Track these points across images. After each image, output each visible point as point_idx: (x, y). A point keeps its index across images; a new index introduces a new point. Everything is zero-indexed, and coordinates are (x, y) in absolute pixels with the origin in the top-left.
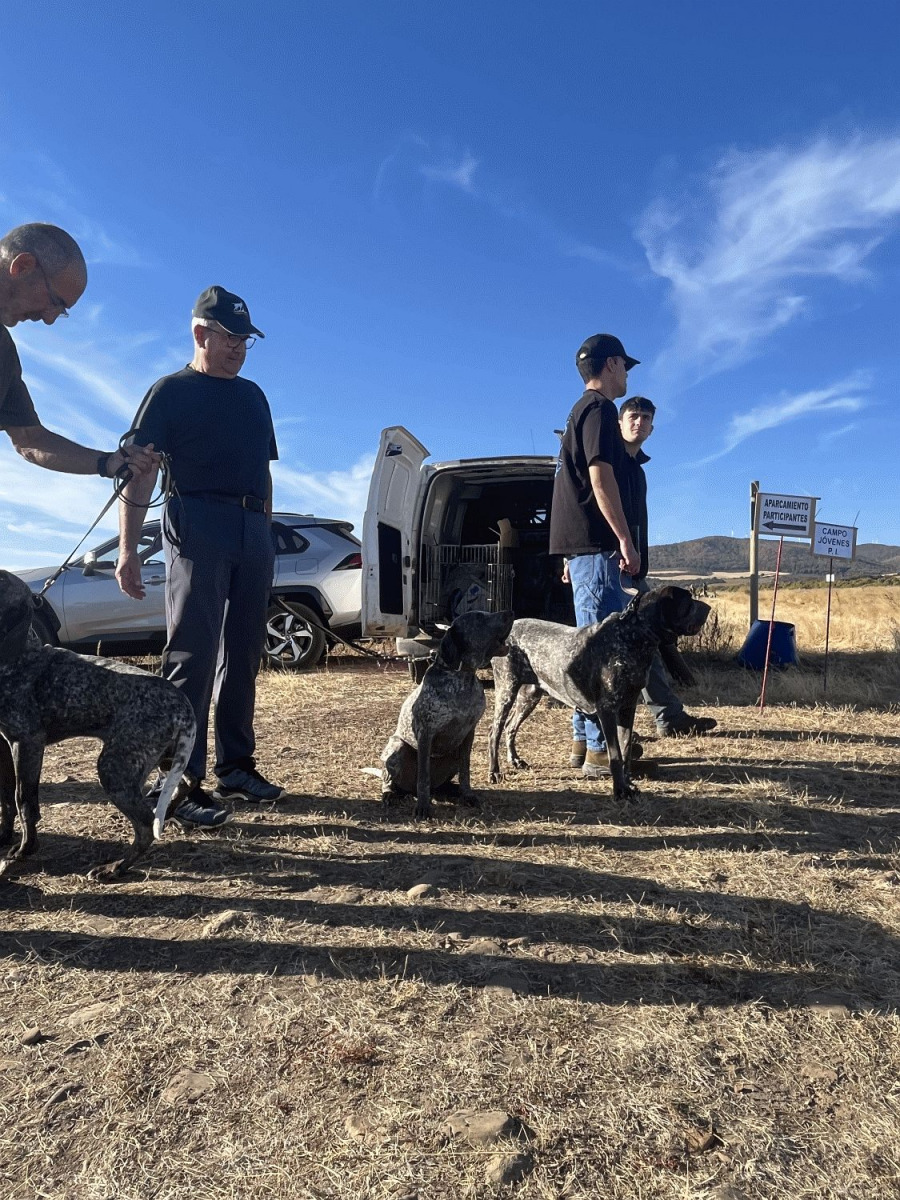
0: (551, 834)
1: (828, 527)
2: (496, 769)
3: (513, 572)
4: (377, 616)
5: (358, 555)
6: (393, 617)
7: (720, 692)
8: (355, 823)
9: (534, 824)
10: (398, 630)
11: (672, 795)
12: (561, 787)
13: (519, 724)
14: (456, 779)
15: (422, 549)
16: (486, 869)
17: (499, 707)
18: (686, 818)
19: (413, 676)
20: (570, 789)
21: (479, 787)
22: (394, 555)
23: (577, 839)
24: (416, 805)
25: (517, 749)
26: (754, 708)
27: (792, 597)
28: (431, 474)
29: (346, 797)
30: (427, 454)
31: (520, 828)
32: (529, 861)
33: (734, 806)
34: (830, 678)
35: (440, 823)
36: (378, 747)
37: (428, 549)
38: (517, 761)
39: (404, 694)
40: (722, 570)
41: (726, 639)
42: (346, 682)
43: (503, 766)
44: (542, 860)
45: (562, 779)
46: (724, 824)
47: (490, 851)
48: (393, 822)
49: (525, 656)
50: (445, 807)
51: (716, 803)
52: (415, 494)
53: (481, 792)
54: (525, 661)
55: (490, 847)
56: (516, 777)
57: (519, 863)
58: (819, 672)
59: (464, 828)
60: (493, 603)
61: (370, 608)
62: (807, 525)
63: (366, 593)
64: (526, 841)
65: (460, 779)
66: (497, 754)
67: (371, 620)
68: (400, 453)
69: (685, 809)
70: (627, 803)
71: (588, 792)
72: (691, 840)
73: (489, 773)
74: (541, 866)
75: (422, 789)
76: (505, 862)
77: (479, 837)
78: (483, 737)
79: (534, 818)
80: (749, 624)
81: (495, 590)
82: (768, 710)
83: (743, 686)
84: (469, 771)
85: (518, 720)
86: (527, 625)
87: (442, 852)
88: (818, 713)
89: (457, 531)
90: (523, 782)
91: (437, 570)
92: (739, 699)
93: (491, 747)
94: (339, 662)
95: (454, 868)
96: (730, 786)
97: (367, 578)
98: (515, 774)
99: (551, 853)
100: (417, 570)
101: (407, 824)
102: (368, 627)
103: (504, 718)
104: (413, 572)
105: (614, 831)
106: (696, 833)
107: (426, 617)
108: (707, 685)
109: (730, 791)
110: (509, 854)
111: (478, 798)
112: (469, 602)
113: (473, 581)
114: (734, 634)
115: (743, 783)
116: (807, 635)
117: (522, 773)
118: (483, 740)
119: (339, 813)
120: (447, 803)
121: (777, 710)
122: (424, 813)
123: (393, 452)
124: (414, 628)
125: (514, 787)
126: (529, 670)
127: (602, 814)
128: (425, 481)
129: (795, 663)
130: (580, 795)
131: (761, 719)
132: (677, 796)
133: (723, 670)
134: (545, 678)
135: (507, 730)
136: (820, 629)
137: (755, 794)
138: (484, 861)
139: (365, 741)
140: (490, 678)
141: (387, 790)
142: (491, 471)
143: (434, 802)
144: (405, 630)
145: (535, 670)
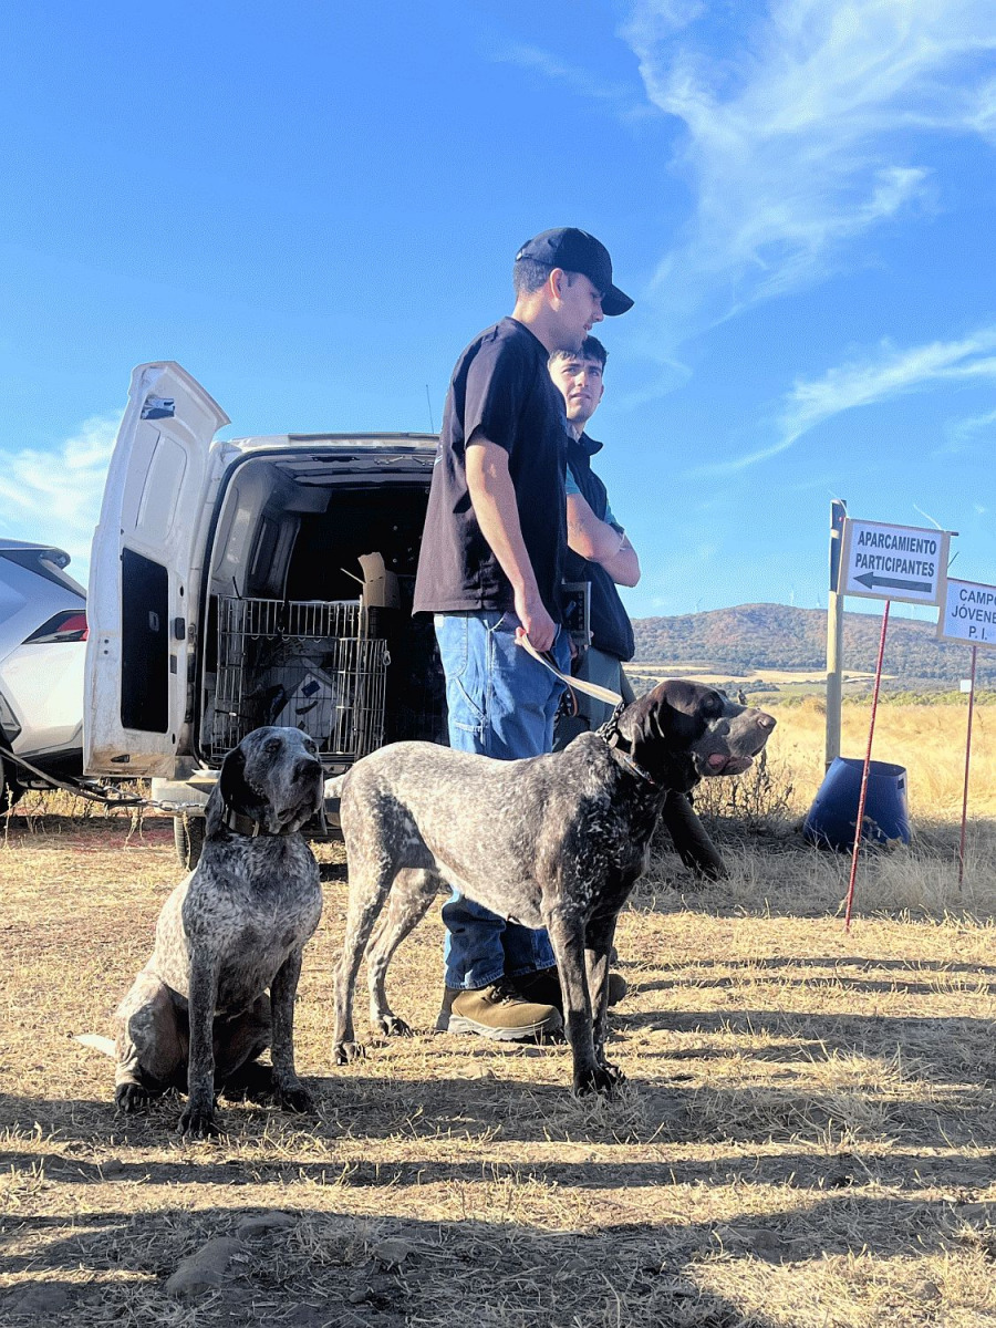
0: (454, 1161)
1: (969, 588)
2: (348, 1036)
3: (387, 654)
4: (115, 736)
5: (81, 615)
6: (148, 738)
7: (770, 890)
8: (58, 1148)
9: (421, 1143)
10: (155, 764)
11: (685, 1085)
12: (474, 1070)
13: (394, 948)
14: (266, 1058)
15: (209, 606)
16: (328, 1233)
17: (355, 915)
18: (710, 1127)
19: (185, 853)
20: (491, 1075)
21: (313, 1071)
22: (152, 615)
23: (505, 1170)
24: (185, 1110)
25: (388, 997)
26: (832, 921)
27: (899, 720)
28: (231, 458)
29: (40, 1097)
30: (223, 420)
31: (391, 1150)
32: (411, 1215)
33: (800, 1104)
34: (969, 868)
35: (234, 1143)
36: (112, 994)
37: (220, 607)
38: (388, 1019)
39: (163, 890)
40: (772, 666)
41: (781, 793)
42: (45, 867)
43: (360, 1034)
44: (436, 1213)
45: (476, 1054)
46: (780, 1137)
47: (333, 1197)
48: (137, 1144)
49: (407, 814)
50: (243, 1113)
51: (766, 1099)
52: (198, 496)
53: (315, 1082)
54: (408, 825)
55: (335, 1189)
56: (386, 1051)
57: (390, 1220)
58: (949, 858)
59: (283, 1154)
60: (348, 715)
61: (101, 721)
62: (933, 581)
63: (94, 689)
64: (405, 1174)
65: (276, 1055)
66: (349, 1006)
67: (100, 745)
68: (171, 414)
69: (709, 1109)
70: (601, 1099)
71: (524, 1079)
72: (720, 1170)
73: (334, 1044)
74: (433, 1225)
75: (198, 1075)
76: (363, 1218)
77: (314, 1170)
78: (320, 974)
79: (424, 1130)
80: (822, 767)
81: (352, 690)
82: (858, 924)
83: (812, 881)
84: (291, 1042)
85: (393, 939)
86: (412, 756)
87: (238, 1203)
88: (948, 931)
89: (278, 575)
90: (398, 1063)
91: (237, 647)
92: (808, 904)
93: (338, 993)
94: (30, 826)
95: (264, 1231)
96: (794, 1066)
97: (98, 658)
98: (385, 1045)
99: (455, 1199)
100: (199, 646)
101: (167, 1148)
102: (95, 756)
103: (365, 934)
104: (191, 650)
105: (575, 1152)
106: (729, 1155)
107: (213, 740)
108: (747, 878)
109: (791, 1074)
110: (372, 1201)
111: (310, 1093)
112: (299, 712)
113: (308, 671)
114: (795, 784)
115: (817, 1060)
116: (926, 787)
117: (398, 1044)
118: (322, 979)
119: (27, 1126)
120: (248, 1104)
121: (876, 925)
122: (203, 1123)
123: (159, 412)
124: (188, 760)
125: (381, 1071)
126: (415, 841)
127: (550, 1123)
128: (219, 472)
129: (906, 840)
130: (510, 1087)
131: (847, 941)
132: (694, 1085)
133: (775, 851)
134: (447, 858)
135: (371, 959)
136: (951, 777)
137: (839, 1080)
138: (322, 1219)
139: (84, 982)
140: (338, 860)
141: (128, 1079)
142: (348, 459)
143: (222, 1101)
144: (170, 762)
145: (429, 843)
